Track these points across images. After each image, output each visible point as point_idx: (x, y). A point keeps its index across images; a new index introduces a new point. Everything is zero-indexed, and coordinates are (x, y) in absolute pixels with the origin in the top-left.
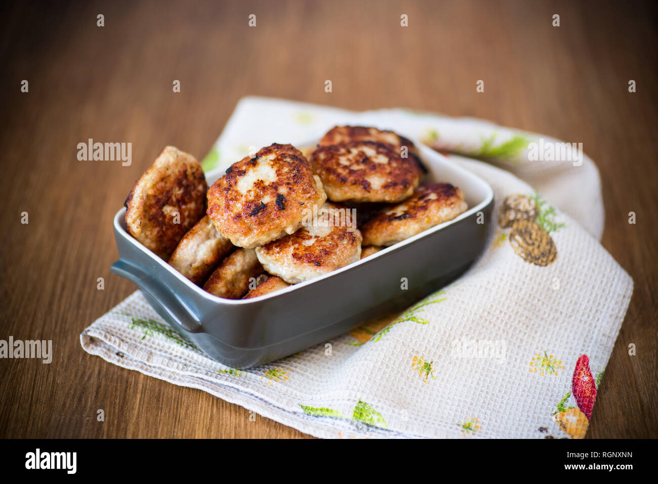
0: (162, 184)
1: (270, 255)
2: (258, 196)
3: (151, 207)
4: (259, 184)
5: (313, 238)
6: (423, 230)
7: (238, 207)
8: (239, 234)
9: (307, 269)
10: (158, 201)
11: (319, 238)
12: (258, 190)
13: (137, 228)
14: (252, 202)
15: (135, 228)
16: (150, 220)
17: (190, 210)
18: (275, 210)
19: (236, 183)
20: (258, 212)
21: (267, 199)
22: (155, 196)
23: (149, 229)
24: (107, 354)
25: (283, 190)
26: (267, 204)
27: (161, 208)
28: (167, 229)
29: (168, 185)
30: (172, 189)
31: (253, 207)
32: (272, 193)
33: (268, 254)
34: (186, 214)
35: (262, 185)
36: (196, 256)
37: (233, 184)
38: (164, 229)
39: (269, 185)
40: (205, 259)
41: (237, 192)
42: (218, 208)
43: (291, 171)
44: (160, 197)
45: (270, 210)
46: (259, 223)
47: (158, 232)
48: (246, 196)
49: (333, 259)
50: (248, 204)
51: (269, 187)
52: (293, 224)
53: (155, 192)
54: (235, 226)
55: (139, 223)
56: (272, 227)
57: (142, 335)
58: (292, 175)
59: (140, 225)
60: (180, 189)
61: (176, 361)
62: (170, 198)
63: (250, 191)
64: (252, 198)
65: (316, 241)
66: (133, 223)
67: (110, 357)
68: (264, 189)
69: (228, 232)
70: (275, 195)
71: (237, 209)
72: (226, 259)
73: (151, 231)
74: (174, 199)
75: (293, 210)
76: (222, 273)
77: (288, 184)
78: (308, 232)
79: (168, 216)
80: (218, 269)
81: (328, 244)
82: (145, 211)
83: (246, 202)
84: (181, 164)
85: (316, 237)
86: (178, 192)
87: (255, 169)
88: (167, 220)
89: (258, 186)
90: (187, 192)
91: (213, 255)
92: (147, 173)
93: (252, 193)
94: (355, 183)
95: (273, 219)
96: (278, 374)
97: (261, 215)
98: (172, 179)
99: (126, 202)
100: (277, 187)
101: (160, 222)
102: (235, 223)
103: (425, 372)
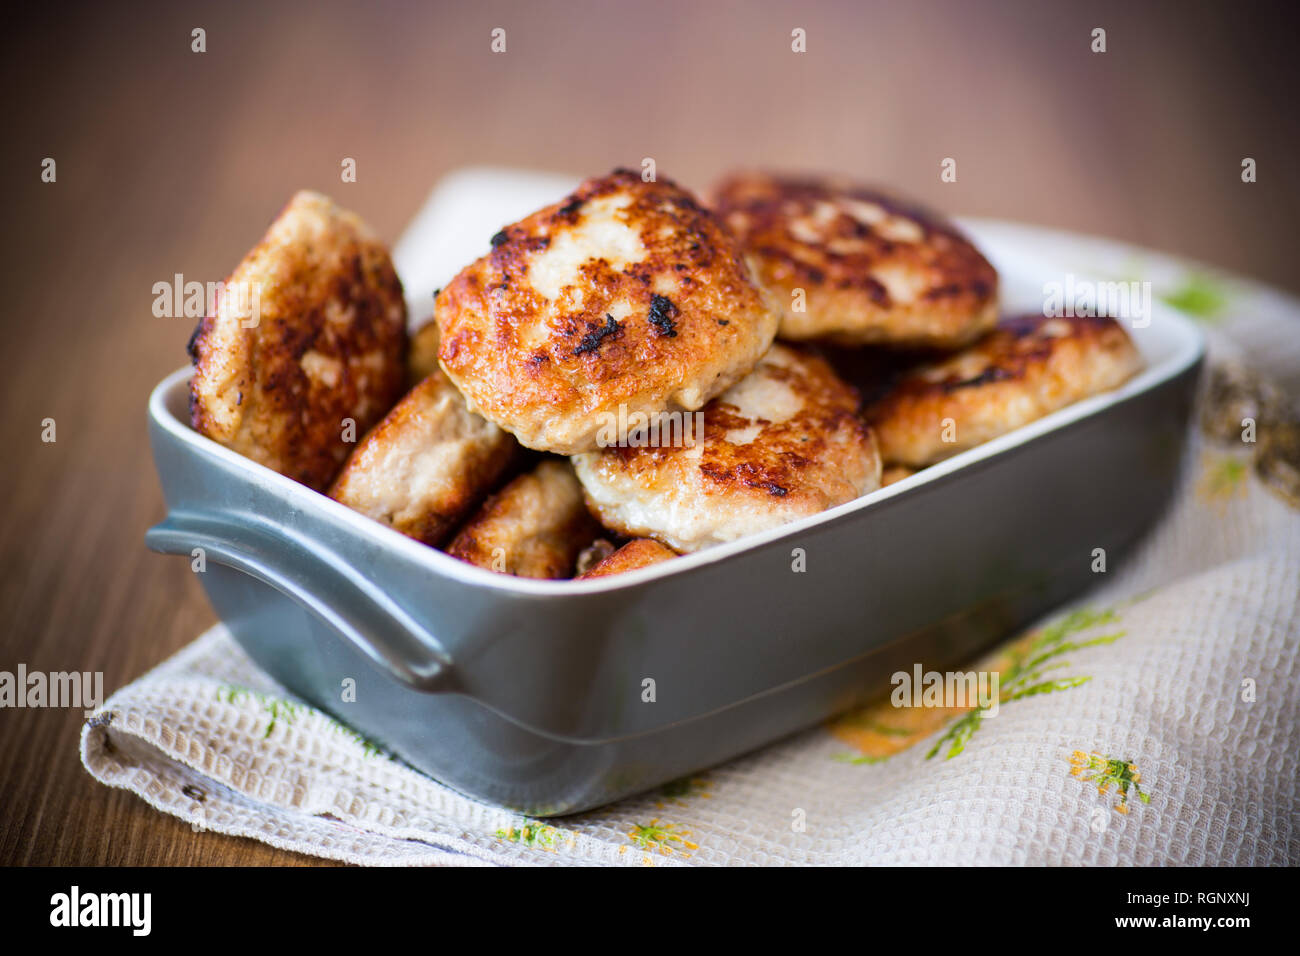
0: (298, 290)
1: (630, 474)
2: (594, 300)
3: (269, 351)
4: (597, 270)
5: (753, 423)
6: (1043, 412)
7: (540, 334)
8: (544, 409)
9: (746, 508)
10: (290, 335)
11: (770, 426)
12: (593, 285)
13: (231, 411)
14: (579, 317)
15: (223, 413)
16: (267, 389)
17: (370, 373)
18: (650, 337)
19: (524, 269)
20: (600, 345)
21: (622, 309)
22: (280, 322)
23: (263, 417)
24: (157, 788)
25: (667, 285)
26: (624, 322)
27: (298, 355)
28: (313, 421)
29: (315, 294)
30: (323, 305)
31: (584, 330)
32: (636, 295)
33: (624, 469)
34: (362, 382)
35: (604, 271)
36: (407, 488)
37: (517, 273)
38: (306, 418)
39: (625, 272)
40: (434, 499)
41: (529, 291)
42: (475, 339)
43: (681, 236)
44: (295, 324)
45: (634, 339)
46: (605, 374)
47: (288, 428)
48: (558, 302)
49: (817, 479)
50: (569, 325)
51: (625, 277)
52: (700, 379)
53: (281, 310)
54: (533, 388)
55: (238, 396)
56: (644, 384)
57: (266, 720)
58: (688, 246)
59: (240, 404)
60: (344, 309)
61: (374, 800)
62: (318, 331)
63: (569, 288)
64: (578, 306)
65: (764, 433)
66: (220, 396)
67: (164, 797)
68: (612, 280)
69: (511, 404)
70: (645, 296)
71: (535, 340)
72: (491, 498)
73: (268, 421)
74: (331, 337)
75: (700, 337)
76: (484, 539)
77: (680, 267)
78: (737, 409)
79: (315, 384)
80: (471, 529)
81: (798, 439)
82: (251, 364)
83: (561, 318)
84: (344, 240)
85: (760, 422)
86: (338, 317)
87: (576, 230)
88: (312, 394)
89: (594, 273)
90: (361, 324)
91: (457, 485)
92: (253, 259)
93: (579, 295)
94: (845, 285)
95: (644, 363)
96: (666, 835)
97: (610, 350)
98: (323, 279)
99: (192, 341)
100: (648, 276)
101: (294, 396)
102: (534, 378)
103: (1116, 783)
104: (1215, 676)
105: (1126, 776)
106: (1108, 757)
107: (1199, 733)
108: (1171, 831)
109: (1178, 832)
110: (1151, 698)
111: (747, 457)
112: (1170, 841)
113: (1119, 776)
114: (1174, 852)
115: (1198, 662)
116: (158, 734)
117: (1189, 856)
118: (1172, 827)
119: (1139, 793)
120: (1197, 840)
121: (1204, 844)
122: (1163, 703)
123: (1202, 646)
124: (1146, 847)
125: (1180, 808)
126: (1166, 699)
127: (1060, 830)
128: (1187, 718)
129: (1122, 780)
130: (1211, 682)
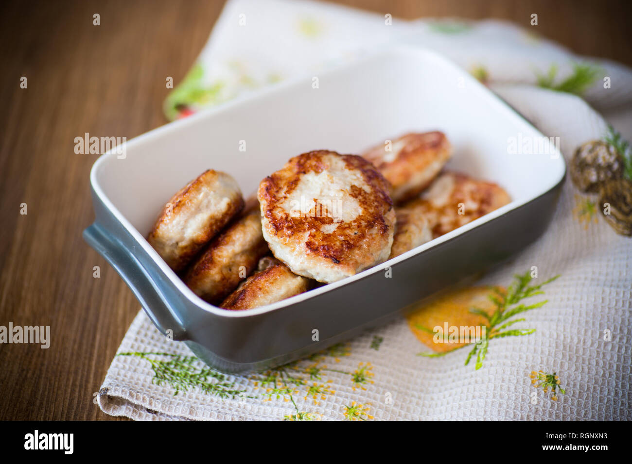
1: (279, 237)
5: (335, 222)
9: (322, 264)
11: (343, 224)
36: (184, 233)
40: (195, 238)
65: (339, 228)
76: (217, 255)
80: (212, 249)
81: (353, 233)
91: (205, 232)
103: (550, 387)
104: (588, 319)
105: (554, 382)
106: (546, 373)
107: (586, 347)
108: (576, 404)
109: (579, 404)
110: (562, 338)
111: (327, 242)
112: (576, 409)
113: (551, 382)
114: (578, 414)
115: (580, 315)
116: (128, 394)
117: (585, 414)
118: (576, 403)
119: (560, 390)
120: (587, 405)
121: (590, 407)
122: (568, 338)
123: (581, 306)
124: (566, 414)
125: (578, 393)
126: (569, 335)
127: (530, 413)
128: (579, 342)
129: (553, 384)
130: (587, 322)
